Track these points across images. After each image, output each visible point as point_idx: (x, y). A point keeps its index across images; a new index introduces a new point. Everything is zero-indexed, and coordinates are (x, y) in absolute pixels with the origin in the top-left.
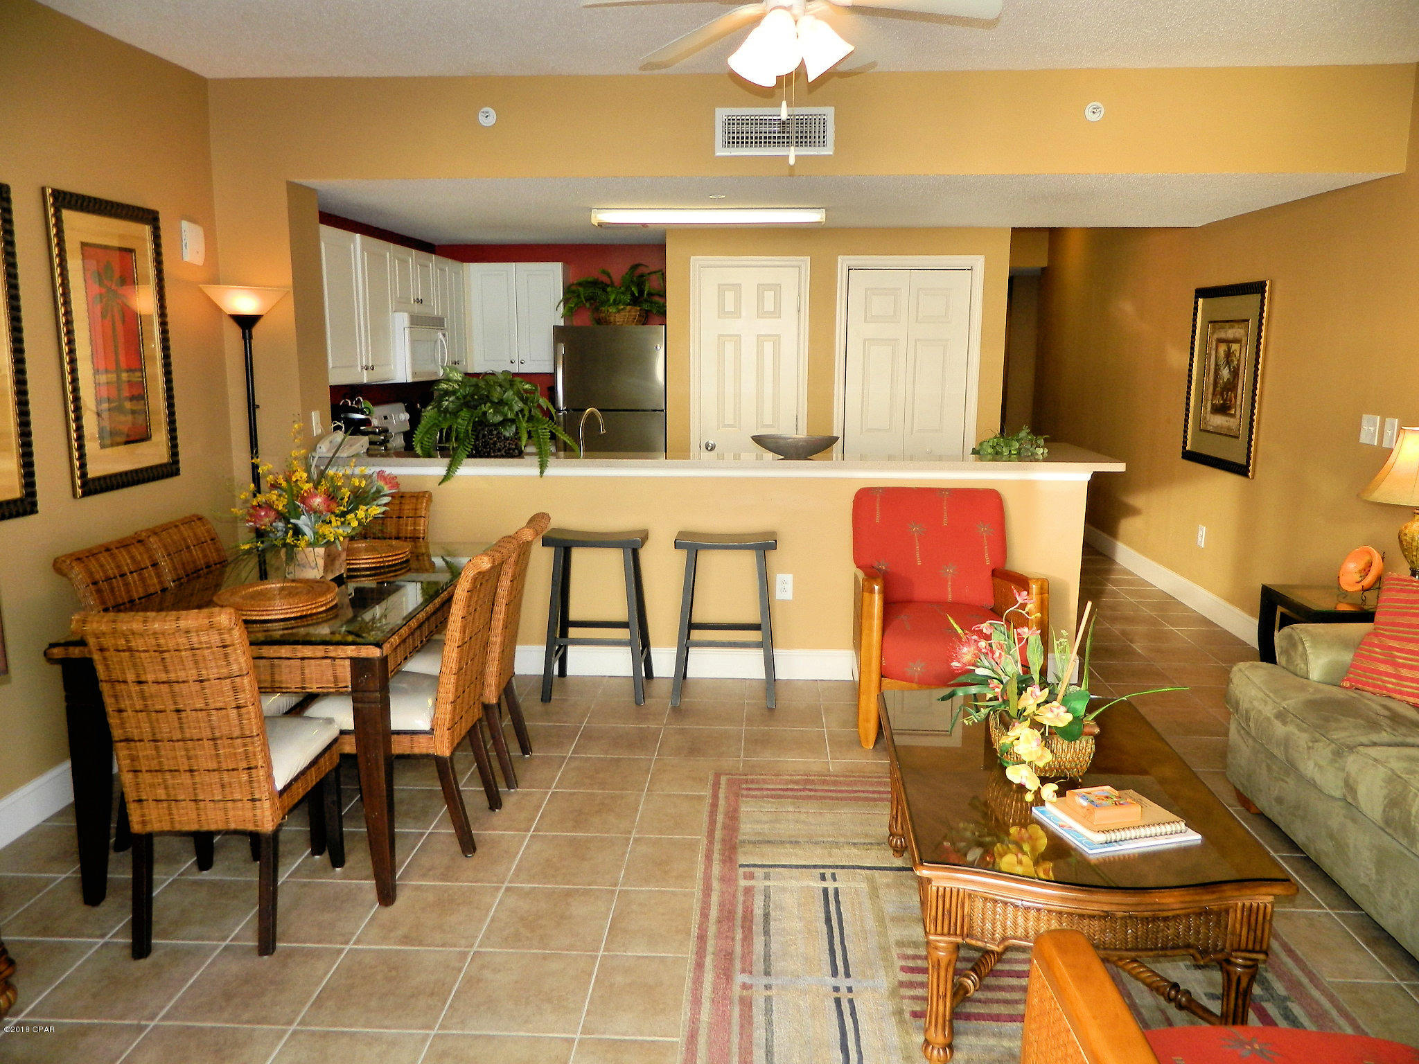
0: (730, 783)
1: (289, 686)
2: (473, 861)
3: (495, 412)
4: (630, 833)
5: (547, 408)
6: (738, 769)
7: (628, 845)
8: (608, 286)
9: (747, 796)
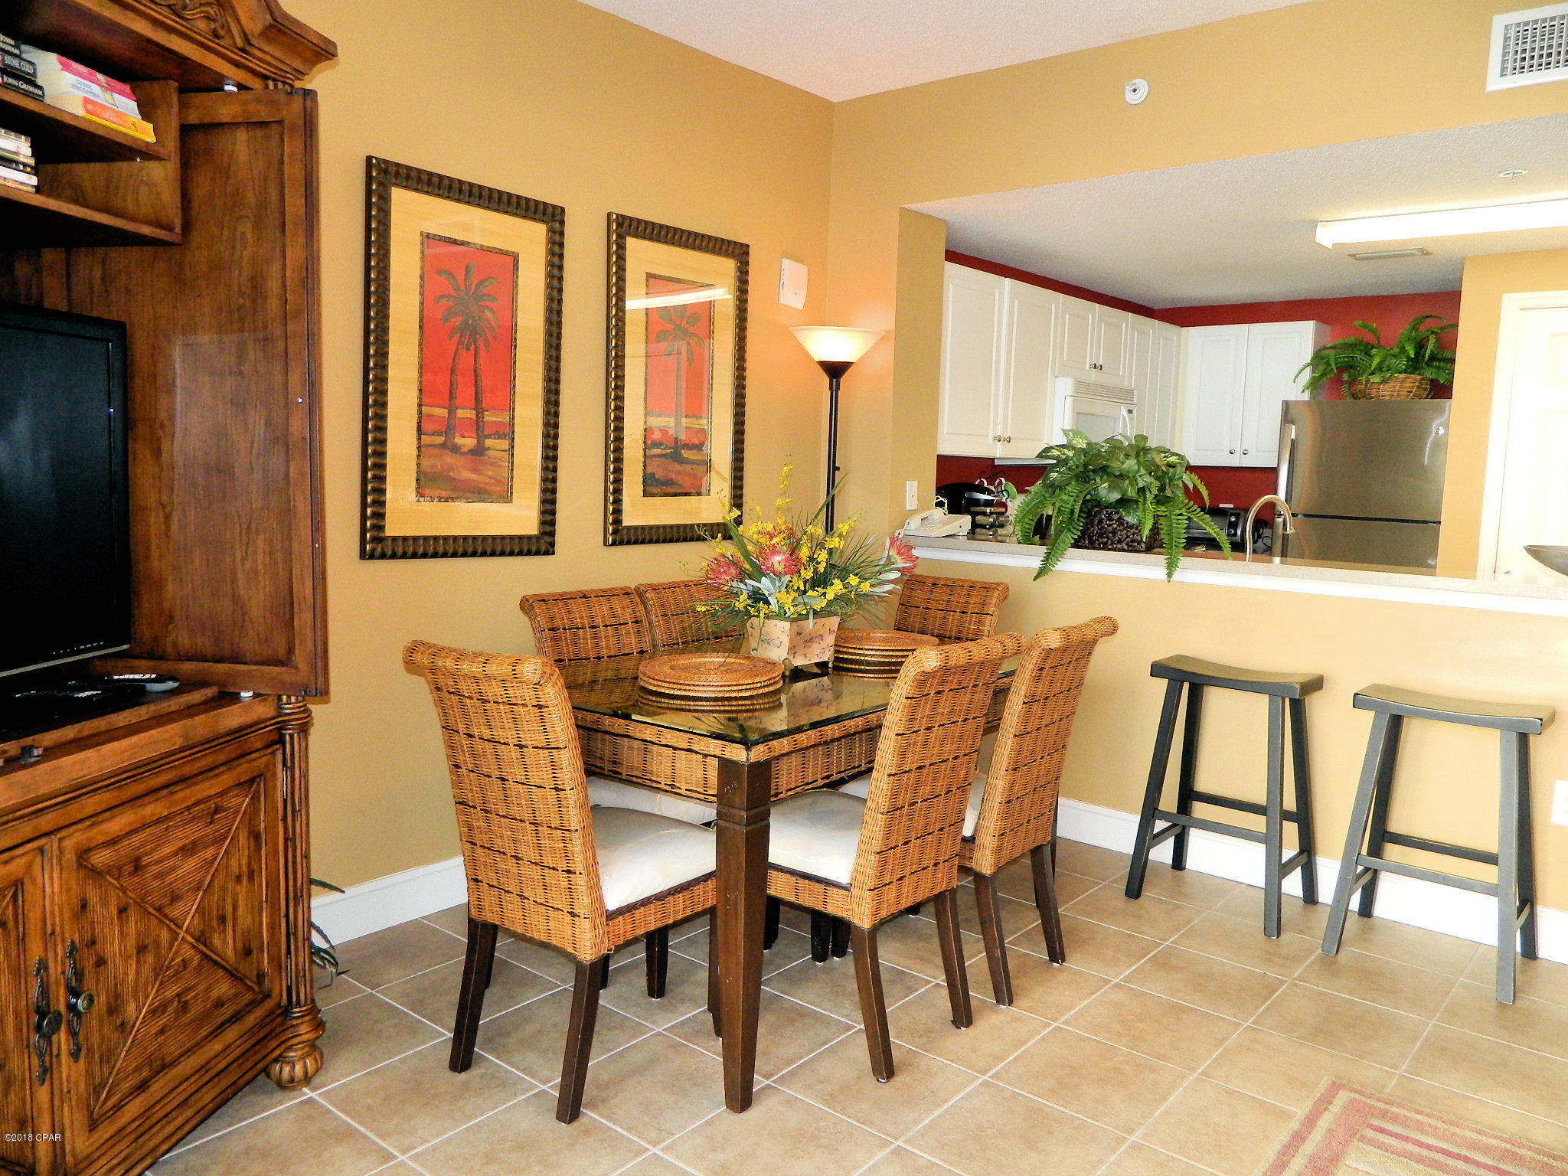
0: (1352, 1107)
1: (659, 780)
2: (886, 1089)
3: (1111, 488)
4: (1130, 1131)
5: (1195, 487)
6: (1383, 1087)
7: (1113, 1151)
8: (1373, 347)
9: (1370, 1142)
